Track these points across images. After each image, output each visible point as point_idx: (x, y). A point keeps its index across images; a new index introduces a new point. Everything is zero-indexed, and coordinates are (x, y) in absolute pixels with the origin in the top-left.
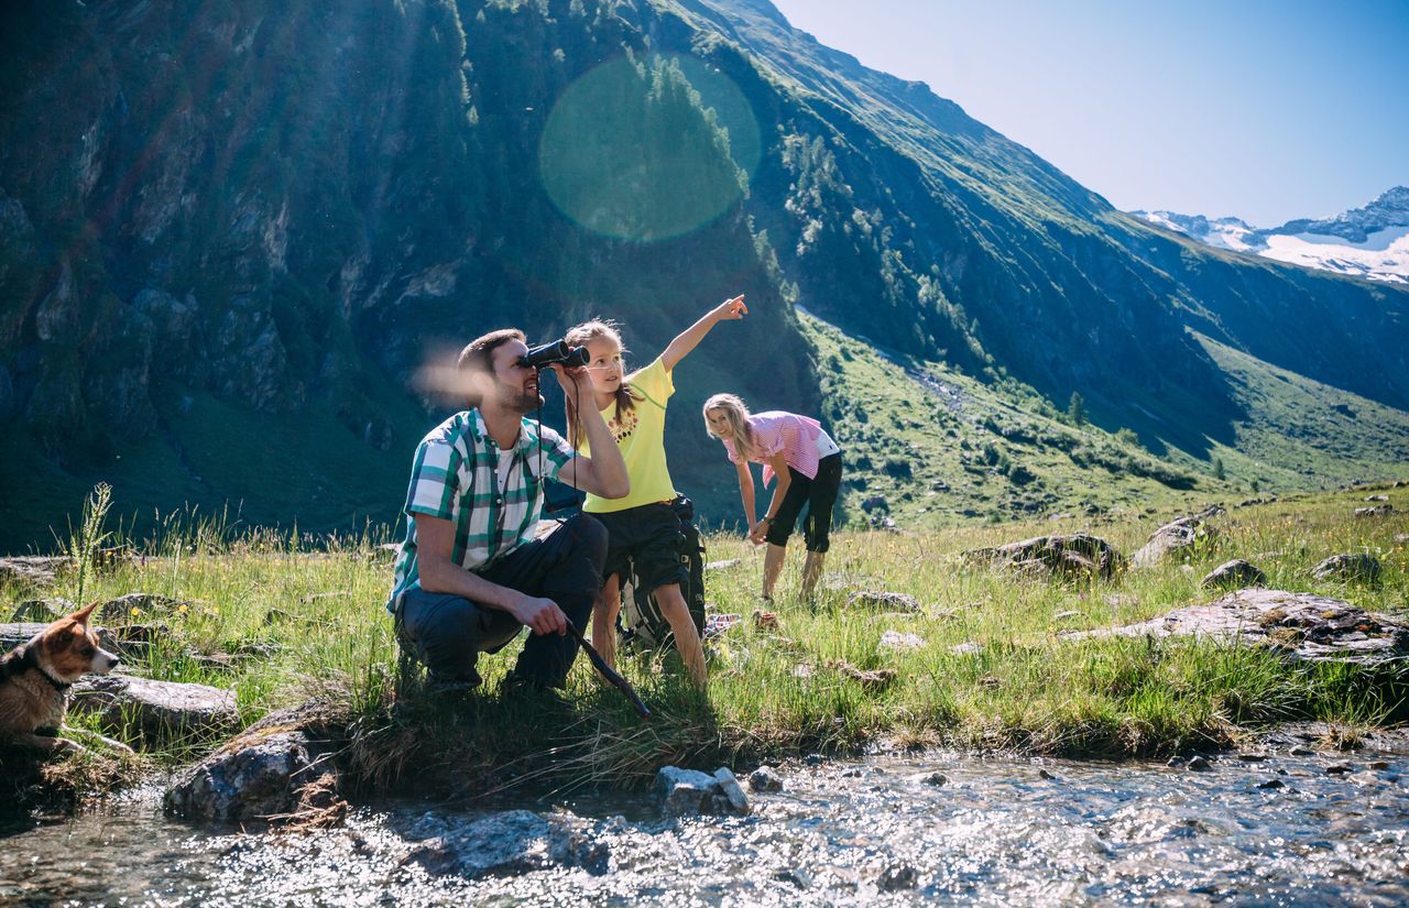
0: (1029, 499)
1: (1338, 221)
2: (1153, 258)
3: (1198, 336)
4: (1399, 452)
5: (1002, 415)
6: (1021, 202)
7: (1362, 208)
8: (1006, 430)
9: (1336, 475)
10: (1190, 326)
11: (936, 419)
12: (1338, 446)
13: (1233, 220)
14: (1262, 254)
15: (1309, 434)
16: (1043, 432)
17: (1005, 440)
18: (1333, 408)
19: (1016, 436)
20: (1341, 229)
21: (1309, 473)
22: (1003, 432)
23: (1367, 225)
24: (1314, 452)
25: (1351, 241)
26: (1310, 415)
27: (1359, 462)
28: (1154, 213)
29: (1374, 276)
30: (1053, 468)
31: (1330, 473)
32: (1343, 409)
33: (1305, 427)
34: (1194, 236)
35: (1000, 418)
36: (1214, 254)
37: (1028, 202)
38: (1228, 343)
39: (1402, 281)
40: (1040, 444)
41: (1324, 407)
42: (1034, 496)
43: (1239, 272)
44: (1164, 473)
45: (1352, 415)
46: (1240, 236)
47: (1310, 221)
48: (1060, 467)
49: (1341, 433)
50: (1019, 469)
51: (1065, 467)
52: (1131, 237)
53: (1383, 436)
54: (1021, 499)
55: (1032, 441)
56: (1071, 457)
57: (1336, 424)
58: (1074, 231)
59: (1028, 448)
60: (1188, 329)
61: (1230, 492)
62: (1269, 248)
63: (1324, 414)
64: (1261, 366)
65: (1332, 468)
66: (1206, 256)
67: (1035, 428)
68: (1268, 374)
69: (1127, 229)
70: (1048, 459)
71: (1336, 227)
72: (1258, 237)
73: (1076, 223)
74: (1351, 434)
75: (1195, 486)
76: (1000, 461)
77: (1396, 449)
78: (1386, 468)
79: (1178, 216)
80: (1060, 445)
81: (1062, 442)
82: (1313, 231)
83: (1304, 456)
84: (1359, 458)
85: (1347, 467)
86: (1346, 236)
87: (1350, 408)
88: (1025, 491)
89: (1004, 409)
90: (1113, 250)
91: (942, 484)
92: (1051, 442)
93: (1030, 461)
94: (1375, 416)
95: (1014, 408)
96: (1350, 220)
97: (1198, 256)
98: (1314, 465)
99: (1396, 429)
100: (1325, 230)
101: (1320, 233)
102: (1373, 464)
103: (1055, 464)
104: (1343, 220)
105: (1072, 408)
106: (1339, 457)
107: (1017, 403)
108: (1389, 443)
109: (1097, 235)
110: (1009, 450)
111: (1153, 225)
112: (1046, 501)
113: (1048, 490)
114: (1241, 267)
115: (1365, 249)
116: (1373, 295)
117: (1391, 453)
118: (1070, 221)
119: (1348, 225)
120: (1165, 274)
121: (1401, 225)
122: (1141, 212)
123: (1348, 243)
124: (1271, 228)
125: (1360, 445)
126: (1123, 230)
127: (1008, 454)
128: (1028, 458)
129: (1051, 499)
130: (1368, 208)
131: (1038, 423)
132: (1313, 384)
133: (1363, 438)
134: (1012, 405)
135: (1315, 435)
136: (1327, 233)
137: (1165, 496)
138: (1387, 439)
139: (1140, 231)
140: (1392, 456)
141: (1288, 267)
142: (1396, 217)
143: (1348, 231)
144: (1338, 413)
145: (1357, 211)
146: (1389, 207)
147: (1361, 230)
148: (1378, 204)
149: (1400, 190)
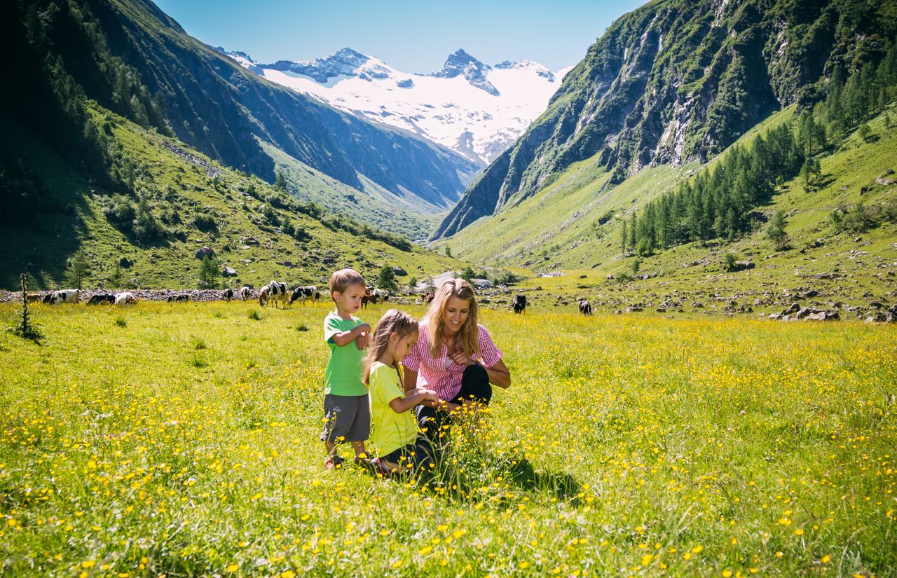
1: (310, 66)
3: (256, 137)
7: (325, 59)
11: (212, 185)
13: (242, 54)
18: (345, 197)
20: (311, 71)
23: (328, 71)
25: (318, 81)
38: (269, 141)
41: (340, 196)
45: (357, 202)
47: (292, 63)
63: (342, 201)
64: (296, 162)
68: (301, 169)
71: (308, 70)
72: (258, 69)
82: (293, 70)
86: (314, 77)
87: (354, 198)
91: (253, 239)
94: (370, 204)
96: (317, 66)
100: (301, 71)
101: (298, 73)
104: (313, 66)
115: (326, 87)
116: (344, 120)
119: (316, 70)
124: (267, 64)
130: (329, 59)
132: (330, 179)
136: (303, 73)
138: (380, 221)
142: (345, 69)
143: (316, 73)
144: (349, 201)
145: (321, 60)
146: (341, 61)
147: (324, 74)
148: (334, 58)
149: (349, 51)
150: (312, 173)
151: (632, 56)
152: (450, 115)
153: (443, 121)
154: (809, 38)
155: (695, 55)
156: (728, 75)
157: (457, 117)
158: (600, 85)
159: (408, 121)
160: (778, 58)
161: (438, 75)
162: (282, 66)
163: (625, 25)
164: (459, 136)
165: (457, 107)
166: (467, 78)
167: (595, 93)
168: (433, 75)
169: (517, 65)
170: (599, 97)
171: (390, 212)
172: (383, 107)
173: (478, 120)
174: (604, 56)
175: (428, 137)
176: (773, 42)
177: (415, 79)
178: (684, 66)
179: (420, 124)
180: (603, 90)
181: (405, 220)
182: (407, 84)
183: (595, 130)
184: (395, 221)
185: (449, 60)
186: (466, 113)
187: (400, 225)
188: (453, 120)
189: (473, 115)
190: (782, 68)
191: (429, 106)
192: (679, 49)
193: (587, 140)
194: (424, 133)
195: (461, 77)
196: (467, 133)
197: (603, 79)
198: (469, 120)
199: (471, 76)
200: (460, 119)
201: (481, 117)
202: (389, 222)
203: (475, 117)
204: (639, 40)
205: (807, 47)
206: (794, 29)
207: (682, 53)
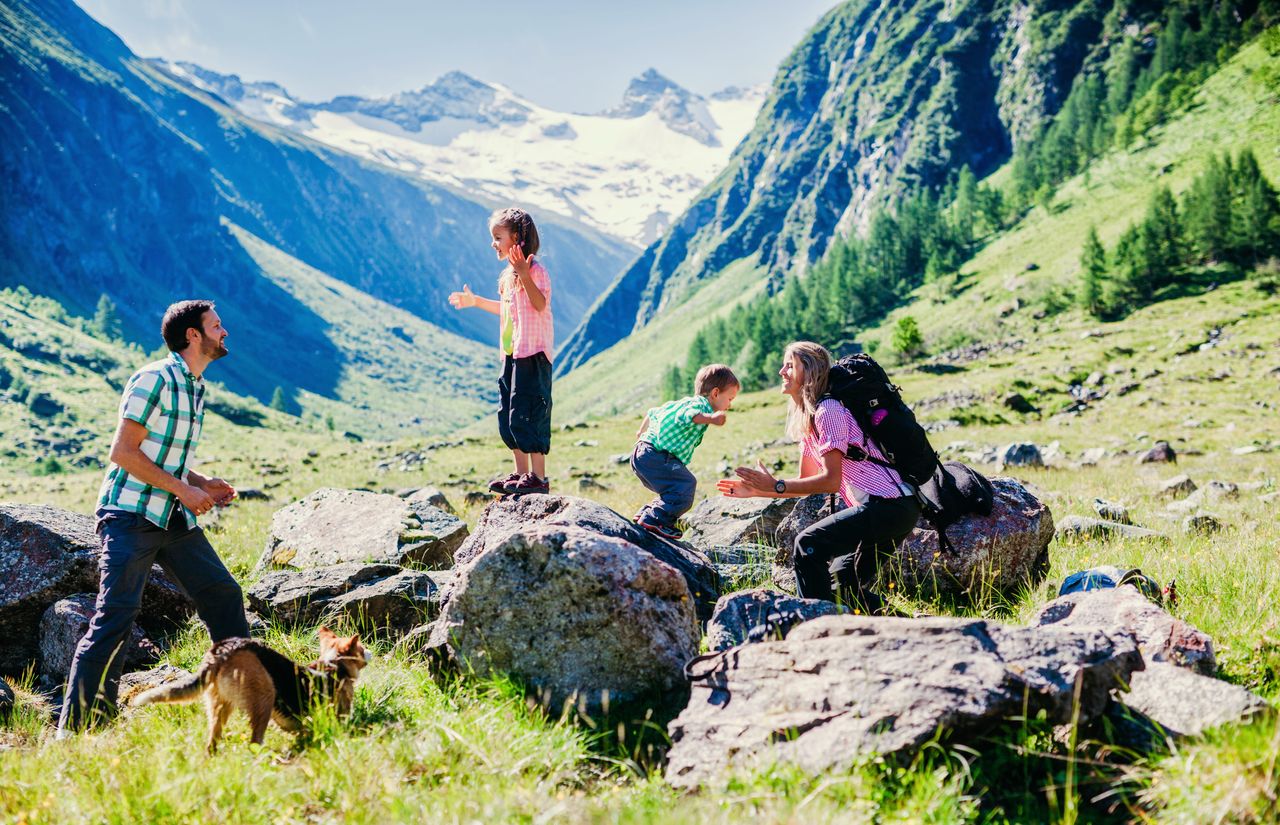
0: (57, 435)
1: (391, 104)
2: (181, 123)
3: (235, 230)
4: (456, 386)
5: (10, 321)
6: (11, 27)
7: (417, 90)
8: (21, 341)
9: (395, 411)
10: (227, 216)
12: (394, 376)
13: (272, 86)
14: (306, 133)
15: (363, 360)
16: (68, 346)
17: (18, 355)
18: (388, 330)
19: (32, 351)
20: (395, 113)
21: (364, 407)
22: (15, 344)
23: (423, 112)
24: (369, 382)
25: (405, 129)
26: (363, 338)
27: (417, 396)
28: (178, 64)
29: (428, 174)
30: (85, 395)
31: (386, 408)
32: (398, 332)
33: (358, 351)
34: (228, 99)
35: (9, 325)
36: (256, 128)
37: (21, 28)
38: (271, 241)
39: (458, 184)
40: (65, 362)
41: (379, 329)
42: (64, 431)
43: (285, 154)
44: (225, 405)
45: (408, 339)
46: (281, 107)
47: (361, 99)
48: (93, 394)
49: (396, 360)
50: (41, 395)
51: (101, 394)
52: (153, 92)
53: (440, 366)
54: (47, 436)
55: (54, 358)
56: (107, 380)
57: (391, 349)
58: (83, 76)
59: (50, 368)
60: (224, 221)
61: (303, 431)
62: (315, 127)
63: (379, 337)
64: (309, 273)
65: (389, 401)
66: (246, 129)
67: (58, 340)
68: (317, 285)
69: (148, 82)
70: (77, 382)
71: (388, 111)
72: (301, 111)
73: (85, 65)
74: (407, 363)
75: (263, 422)
76: (14, 383)
77: (454, 381)
78: (445, 403)
79: (206, 72)
80: (93, 365)
81: (95, 361)
82: (363, 111)
83: (358, 386)
84: (415, 391)
85: (404, 401)
86: (400, 122)
87: (406, 331)
88: (52, 424)
89: (12, 312)
90: (134, 107)
92: (81, 361)
93: (53, 383)
94: (431, 342)
95: (24, 312)
96: (405, 104)
97: (235, 126)
98: (369, 398)
99: (453, 359)
100: (377, 112)
101: (372, 115)
102: (431, 398)
103: (87, 390)
104: (397, 103)
105: (100, 315)
106: (396, 390)
107: (27, 306)
108: (446, 374)
109: (114, 85)
110: (26, 369)
111: (178, 80)
112: (79, 438)
113: (80, 425)
114: (286, 147)
115: (420, 141)
116: (429, 197)
117: (449, 387)
118: (79, 62)
119: (402, 109)
120: (198, 146)
121: (458, 117)
122: (160, 60)
123: (402, 131)
124: (317, 102)
125: (417, 375)
126: (143, 83)
127: (24, 375)
128: (50, 380)
129: (86, 436)
130: (424, 92)
131: (61, 335)
132: (366, 300)
133: (419, 368)
134: (21, 308)
135: (369, 362)
136: (379, 117)
137: (228, 434)
138: (444, 370)
139: (166, 87)
140: (450, 390)
141: (337, 152)
142: (452, 107)
143: (402, 116)
144: (393, 337)
145: (412, 93)
146: (446, 94)
147: (413, 117)
148: (434, 89)
149: (458, 75)
150: (335, 291)
151: (841, 75)
152: (632, 181)
153: (621, 193)
154: (1059, 36)
155: (902, 72)
156: (932, 104)
157: (644, 185)
158: (791, 127)
159: (561, 193)
160: (1014, 72)
161: (614, 115)
162: (343, 105)
163: (837, 23)
164: (645, 218)
165: (646, 168)
166: (663, 118)
167: (781, 142)
168: (604, 114)
169: (749, 94)
170: (786, 146)
171: (466, 354)
172: (516, 172)
173: (680, 190)
174: (798, 77)
175: (591, 223)
176: (1009, 44)
177: (576, 122)
178: (883, 92)
179: (581, 201)
180: (795, 136)
181: (490, 366)
182: (559, 131)
183: (771, 205)
184: (472, 369)
185: (632, 87)
186: (660, 179)
187: (478, 377)
188: (636, 191)
189: (671, 181)
190: (1017, 90)
191: (596, 168)
192: (880, 63)
193: (757, 222)
194: (585, 213)
195: (650, 117)
196: (659, 213)
197: (795, 115)
198: (665, 191)
199: (669, 113)
200: (649, 190)
201: (683, 185)
202: (461, 372)
203: (675, 185)
204: (853, 48)
205: (1056, 51)
206: (1040, 22)
207: (883, 68)
